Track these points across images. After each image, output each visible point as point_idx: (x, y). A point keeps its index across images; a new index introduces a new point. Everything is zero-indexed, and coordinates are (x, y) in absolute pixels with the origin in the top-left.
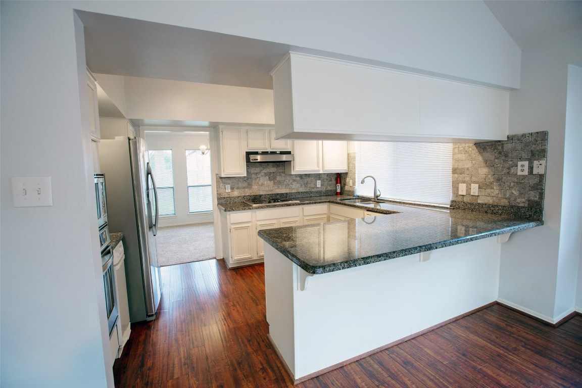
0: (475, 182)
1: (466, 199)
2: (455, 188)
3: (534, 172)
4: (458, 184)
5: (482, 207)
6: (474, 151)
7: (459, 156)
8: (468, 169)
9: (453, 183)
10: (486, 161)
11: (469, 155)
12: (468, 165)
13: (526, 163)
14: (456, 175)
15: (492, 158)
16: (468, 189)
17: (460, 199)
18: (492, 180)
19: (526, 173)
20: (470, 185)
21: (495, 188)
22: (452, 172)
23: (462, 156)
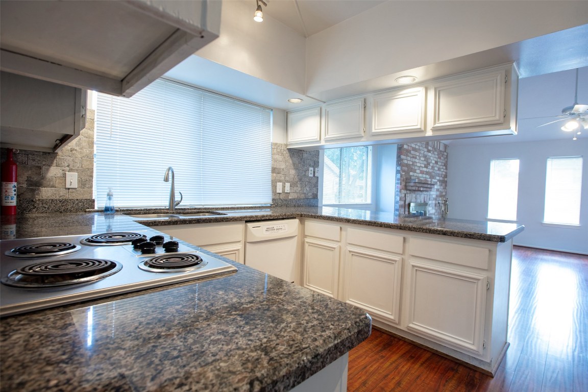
0: (288, 182)
1: (282, 197)
2: (274, 187)
3: (316, 176)
4: (276, 182)
5: (293, 202)
6: (287, 154)
7: (277, 157)
8: (283, 169)
9: (272, 182)
10: (294, 164)
11: (284, 158)
12: (283, 166)
13: (312, 169)
14: (275, 175)
15: (297, 162)
16: (284, 187)
17: (277, 197)
18: (297, 180)
19: (312, 176)
20: (285, 184)
21: (299, 186)
22: (272, 171)
23: (279, 157)
